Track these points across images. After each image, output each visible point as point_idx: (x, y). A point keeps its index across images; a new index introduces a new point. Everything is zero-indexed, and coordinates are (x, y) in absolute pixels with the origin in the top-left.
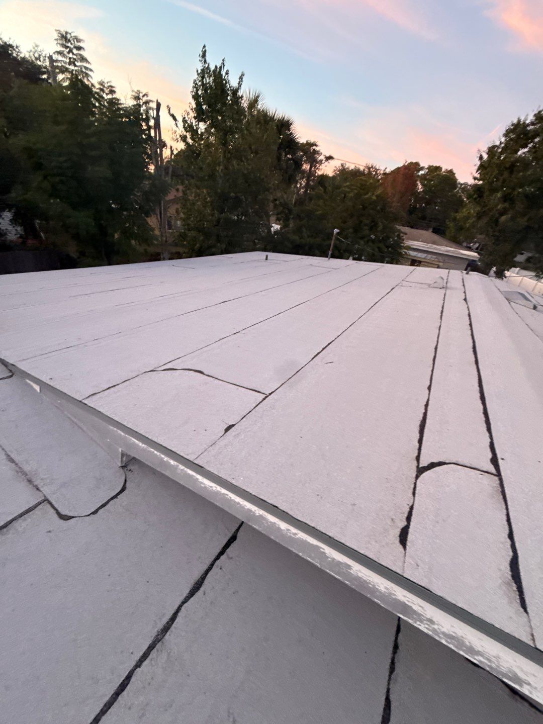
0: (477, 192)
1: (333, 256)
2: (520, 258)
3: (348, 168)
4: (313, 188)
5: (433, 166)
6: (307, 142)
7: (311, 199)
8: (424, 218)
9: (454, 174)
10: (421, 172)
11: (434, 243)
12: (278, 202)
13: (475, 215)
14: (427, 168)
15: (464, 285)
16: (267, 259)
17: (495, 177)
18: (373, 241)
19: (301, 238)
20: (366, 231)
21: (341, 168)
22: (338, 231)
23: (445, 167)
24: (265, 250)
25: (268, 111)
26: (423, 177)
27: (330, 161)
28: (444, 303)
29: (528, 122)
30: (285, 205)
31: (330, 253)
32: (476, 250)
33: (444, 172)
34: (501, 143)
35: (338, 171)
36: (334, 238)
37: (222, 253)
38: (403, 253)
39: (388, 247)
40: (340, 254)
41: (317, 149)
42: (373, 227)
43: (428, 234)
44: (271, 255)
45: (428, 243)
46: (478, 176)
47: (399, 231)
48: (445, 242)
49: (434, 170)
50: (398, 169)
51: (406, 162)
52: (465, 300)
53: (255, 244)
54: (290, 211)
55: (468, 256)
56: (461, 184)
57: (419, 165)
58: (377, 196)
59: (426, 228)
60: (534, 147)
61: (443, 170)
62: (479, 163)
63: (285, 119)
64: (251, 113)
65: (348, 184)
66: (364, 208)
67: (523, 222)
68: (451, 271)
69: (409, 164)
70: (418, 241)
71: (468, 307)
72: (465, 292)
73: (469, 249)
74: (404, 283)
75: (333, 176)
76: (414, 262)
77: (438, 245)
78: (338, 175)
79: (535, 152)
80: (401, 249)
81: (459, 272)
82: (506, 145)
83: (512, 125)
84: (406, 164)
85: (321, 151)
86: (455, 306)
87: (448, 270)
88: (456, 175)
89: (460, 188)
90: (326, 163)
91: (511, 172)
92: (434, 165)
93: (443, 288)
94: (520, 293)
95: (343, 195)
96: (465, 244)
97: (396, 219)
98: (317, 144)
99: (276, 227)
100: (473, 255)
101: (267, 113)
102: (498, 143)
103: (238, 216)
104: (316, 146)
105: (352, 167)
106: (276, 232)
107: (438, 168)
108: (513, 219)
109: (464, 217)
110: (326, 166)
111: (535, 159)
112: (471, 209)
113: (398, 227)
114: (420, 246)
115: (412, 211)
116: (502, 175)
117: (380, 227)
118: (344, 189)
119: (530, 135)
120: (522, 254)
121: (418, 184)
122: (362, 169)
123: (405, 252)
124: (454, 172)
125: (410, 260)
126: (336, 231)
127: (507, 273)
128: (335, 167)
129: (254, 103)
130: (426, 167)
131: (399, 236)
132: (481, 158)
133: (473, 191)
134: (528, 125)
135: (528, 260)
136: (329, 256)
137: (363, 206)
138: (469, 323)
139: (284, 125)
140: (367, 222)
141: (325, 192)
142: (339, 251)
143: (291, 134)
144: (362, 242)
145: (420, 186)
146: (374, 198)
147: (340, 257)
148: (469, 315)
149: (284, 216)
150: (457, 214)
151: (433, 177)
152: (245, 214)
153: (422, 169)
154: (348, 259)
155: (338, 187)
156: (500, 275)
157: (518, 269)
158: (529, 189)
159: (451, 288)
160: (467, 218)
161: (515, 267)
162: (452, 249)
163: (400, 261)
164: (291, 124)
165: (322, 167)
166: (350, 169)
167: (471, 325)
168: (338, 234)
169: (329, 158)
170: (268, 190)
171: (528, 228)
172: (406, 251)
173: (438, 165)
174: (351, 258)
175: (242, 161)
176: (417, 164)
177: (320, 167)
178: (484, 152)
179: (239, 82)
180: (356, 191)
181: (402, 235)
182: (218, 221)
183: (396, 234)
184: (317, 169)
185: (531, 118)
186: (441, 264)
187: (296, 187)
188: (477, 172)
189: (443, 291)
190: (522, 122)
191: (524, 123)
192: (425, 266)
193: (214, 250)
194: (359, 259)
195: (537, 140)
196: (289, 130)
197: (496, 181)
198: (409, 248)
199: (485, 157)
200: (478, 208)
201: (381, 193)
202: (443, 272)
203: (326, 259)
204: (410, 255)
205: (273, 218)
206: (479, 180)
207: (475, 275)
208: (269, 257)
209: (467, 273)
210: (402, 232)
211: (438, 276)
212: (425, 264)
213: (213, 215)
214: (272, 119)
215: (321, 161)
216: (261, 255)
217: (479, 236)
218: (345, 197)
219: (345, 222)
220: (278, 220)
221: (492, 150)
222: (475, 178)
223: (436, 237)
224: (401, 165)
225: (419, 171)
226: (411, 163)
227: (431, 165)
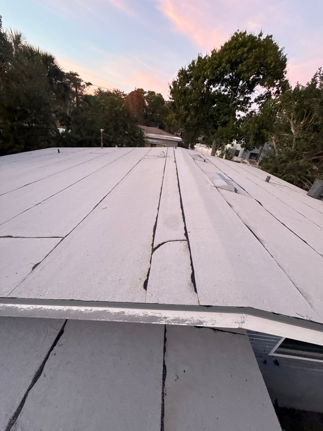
1: (105, 146)
2: (200, 139)
3: (103, 91)
4: (82, 103)
5: (150, 91)
6: (70, 72)
7: (82, 111)
8: (153, 120)
9: (162, 96)
10: (145, 95)
11: (160, 134)
12: (58, 113)
13: (175, 118)
14: (148, 93)
15: (174, 154)
16: (59, 152)
17: (179, 98)
18: (127, 135)
19: (82, 136)
20: (122, 130)
21: (99, 91)
22: (103, 130)
23: (157, 92)
24: (58, 146)
25: (32, 47)
26: (147, 98)
27: (89, 86)
28: (165, 165)
29: (186, 70)
30: (64, 115)
31: (102, 144)
32: (181, 136)
33: (157, 95)
34: (177, 80)
35: (97, 93)
36: (102, 135)
37: (22, 151)
38: (145, 141)
39: (136, 138)
40: (108, 144)
41: (79, 77)
42: (125, 127)
43: (156, 129)
44: (62, 149)
45: (158, 134)
46: (171, 97)
47: (140, 128)
48: (165, 133)
49: (152, 93)
50: (132, 92)
51: (136, 88)
52: (175, 161)
53: (49, 143)
54: (69, 118)
55: (177, 139)
56: (167, 102)
57: (143, 91)
58: (123, 108)
59: (155, 126)
60: (192, 83)
61: (156, 94)
62: (170, 90)
63: (48, 55)
64: (17, 47)
65: (103, 100)
66: (117, 115)
67: (195, 121)
68: (169, 148)
69: (137, 89)
70: (152, 133)
71: (176, 165)
72: (175, 158)
73: (177, 136)
74: (146, 157)
75: (95, 96)
76: (153, 145)
77: (162, 135)
78: (98, 95)
79: (193, 85)
80: (144, 138)
81: (172, 148)
82: (180, 81)
83: (180, 71)
84: (136, 90)
85: (82, 79)
86: (171, 166)
87: (167, 148)
88: (163, 97)
89: (166, 104)
90: (88, 87)
91: (185, 95)
93: (165, 157)
94: (198, 155)
95: (103, 108)
96: (175, 134)
97: (136, 122)
98: (78, 74)
99: (61, 130)
100: (179, 139)
101: (32, 49)
102: (176, 80)
103: (28, 123)
104: (78, 75)
105: (105, 90)
106: (63, 133)
107: (153, 93)
108: (191, 119)
109: (170, 119)
110: (88, 89)
111: (194, 89)
112: (172, 115)
113: (139, 126)
114: (154, 136)
115: (146, 117)
116: (181, 97)
117: (129, 127)
118: (101, 104)
119: (189, 76)
120: (200, 136)
121: (145, 101)
122: (112, 92)
123: (146, 140)
124: (162, 95)
125: (150, 145)
127: (195, 146)
128: (95, 90)
129: (18, 39)
130: (147, 92)
131: (140, 131)
132: (170, 87)
133: (171, 105)
134: (187, 72)
135: (204, 139)
136: (102, 146)
138: (176, 173)
139: (48, 60)
140: (121, 124)
141: (90, 106)
142: (109, 142)
143: (56, 66)
144: (121, 136)
145: (147, 103)
146: (121, 109)
147: (110, 146)
148: (177, 169)
149: (65, 122)
150: (167, 118)
151: (152, 97)
152: (34, 121)
153: (145, 93)
155: (98, 103)
156: (193, 148)
157: (200, 144)
158: (195, 104)
159: (169, 157)
160: (171, 120)
161: (199, 143)
162: (169, 137)
163: (145, 146)
164: (53, 59)
165: (86, 89)
166: (105, 92)
167: (177, 173)
168: (103, 132)
169: (89, 84)
170: (48, 104)
171: (198, 124)
172: (146, 139)
173: (153, 91)
174: (116, 146)
175: (19, 82)
176: (142, 90)
177: (84, 90)
178: (171, 84)
180: (109, 105)
181: (142, 130)
182: (12, 128)
183: (139, 130)
184: (83, 91)
185: (187, 68)
186: (165, 145)
187: (71, 102)
188: (170, 95)
190: (184, 70)
191: (185, 70)
192: (157, 147)
193: (14, 150)
194: (122, 146)
195: (192, 79)
196: (54, 63)
197: (180, 100)
198: (148, 138)
199: (172, 87)
200: (175, 115)
201: (124, 106)
202: (164, 149)
203: (101, 148)
204: (149, 141)
205: (58, 123)
206: (172, 99)
207: (179, 149)
208: (60, 151)
209: (176, 148)
210: (141, 129)
211: (161, 151)
212: (158, 146)
213: (6, 123)
214: (38, 54)
215: (84, 86)
216: (56, 149)
217: (181, 129)
219: (107, 125)
220: (62, 125)
221: (174, 83)
222: (170, 98)
223: (160, 131)
224: (133, 90)
225: (144, 94)
226: (139, 89)
227: (149, 91)
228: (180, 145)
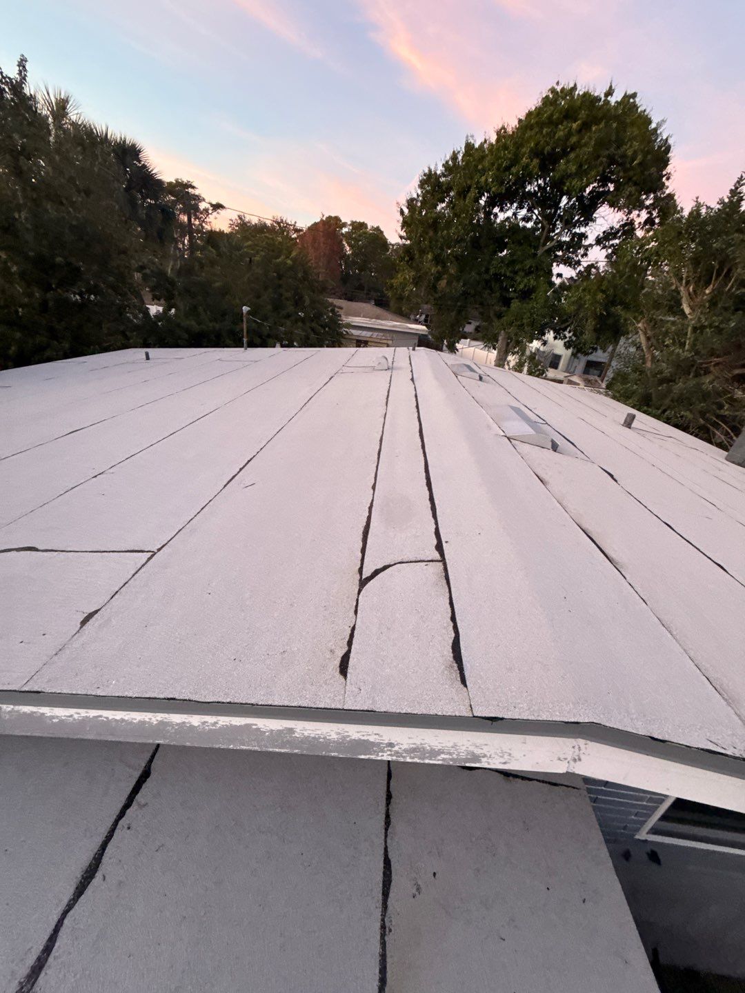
0: (407, 254)
1: (252, 345)
2: (469, 328)
3: (249, 222)
4: (202, 249)
5: (356, 222)
6: (177, 181)
7: (202, 266)
8: (361, 288)
9: (382, 232)
10: (345, 230)
11: (378, 318)
12: (148, 271)
13: (411, 280)
14: (350, 225)
15: (411, 364)
16: (148, 358)
17: (421, 236)
18: (303, 320)
19: (199, 324)
20: (291, 309)
21: (239, 221)
22: (249, 309)
23: (371, 224)
24: (146, 345)
25: (92, 126)
26: (348, 236)
27: (219, 211)
28: (390, 387)
29: (439, 172)
30: (161, 274)
31: (245, 340)
32: (426, 323)
33: (371, 230)
34: (418, 196)
35: (236, 226)
36: (245, 319)
37: (66, 356)
38: (344, 333)
39: (323, 327)
40: (260, 340)
41: (196, 192)
42: (298, 302)
43: (369, 307)
44: (154, 352)
45: (372, 318)
46: (404, 234)
47: (332, 304)
48: (389, 315)
49: (359, 226)
50: (316, 224)
51: (323, 216)
52: (412, 379)
53: (127, 338)
54: (172, 283)
55: (417, 330)
56: (393, 245)
57: (341, 221)
58: (294, 260)
59: (366, 300)
60: (451, 202)
61: (369, 227)
62: (401, 219)
63: (127, 142)
64: (59, 127)
65: (250, 243)
66: (280, 277)
67: (459, 287)
68: (397, 348)
69: (327, 218)
70: (359, 316)
71: (415, 388)
72: (412, 371)
73: (417, 322)
74: (345, 370)
75: (231, 233)
76: (361, 343)
77: (382, 320)
78: (237, 232)
79: (453, 208)
80: (340, 328)
81: (405, 348)
82: (423, 198)
83: (425, 175)
84: (324, 219)
85: (203, 195)
86: (402, 388)
87: (394, 348)
88: (385, 234)
89: (393, 250)
90: (215, 214)
91: (436, 231)
92: (358, 221)
93: (388, 369)
94: (465, 365)
95: (248, 259)
96: (412, 317)
97: (323, 290)
98: (194, 184)
99: (154, 309)
100: (422, 328)
101: (92, 130)
102: (415, 196)
103: (80, 295)
104: (193, 187)
105: (255, 221)
106: (158, 316)
107: (362, 225)
108: (449, 283)
109: (401, 283)
110: (216, 218)
111: (456, 215)
112: (406, 275)
113: (330, 300)
114: (363, 323)
115: (345, 279)
116: (427, 233)
117: (307, 302)
118: (245, 250)
119: (444, 188)
120: (470, 323)
121: (344, 245)
122: (269, 223)
123: (346, 332)
124: (382, 230)
125: (355, 342)
126: (245, 309)
127: (458, 346)
128: (231, 220)
129: (61, 108)
130: (349, 223)
131: (333, 311)
132: (402, 212)
133: (403, 252)
134: (440, 176)
135: (477, 329)
136: (245, 345)
137: (278, 274)
138: (415, 404)
139: (128, 153)
140: (288, 295)
141: (219, 255)
142: (260, 337)
143: (144, 166)
144: (288, 323)
145: (348, 248)
146: (289, 262)
147: (264, 345)
148: (416, 396)
149: (165, 292)
150: (393, 281)
151: (360, 236)
152: (94, 290)
153: (344, 225)
154: (274, 347)
155: (238, 248)
156: (452, 349)
157: (468, 340)
158: (458, 250)
159: (399, 368)
160: (403, 285)
161: (466, 338)
162: (398, 323)
163: (342, 344)
164: (140, 151)
165: (211, 218)
166: (253, 223)
167: (417, 407)
168: (249, 313)
169: (217, 207)
170: (124, 252)
171: (465, 294)
172: (347, 330)
173: (362, 221)
174: (278, 345)
175: (62, 203)
176: (337, 219)
177: (207, 220)
178: (404, 205)
179: (20, 71)
180: (263, 253)
181: (336, 309)
182: (44, 304)
183: (329, 309)
184: (203, 221)
185: (440, 170)
186: (390, 342)
187: (176, 248)
188: (402, 229)
189: (389, 373)
190: (433, 173)
191: (435, 173)
192: (371, 346)
193: (48, 353)
194: (290, 345)
195: (452, 194)
196: (140, 161)
197: (423, 240)
198: (349, 326)
199: (406, 211)
200: (413, 273)
201: (297, 255)
202: (388, 351)
203: (243, 349)
204: (352, 335)
205: (146, 294)
206: (406, 239)
207: (422, 351)
208: (150, 357)
209: (414, 349)
210: (335, 306)
211: (380, 356)
212: (373, 344)
213: (31, 295)
214: (105, 139)
215: (206, 210)
216: (140, 353)
217: (425, 306)
218: (251, 261)
219: (258, 297)
220: (156, 299)
221: (411, 203)
222: (401, 237)
223: (378, 310)
224: (318, 220)
225: (341, 228)
226: (330, 218)
227: (354, 220)
228: (423, 342)
